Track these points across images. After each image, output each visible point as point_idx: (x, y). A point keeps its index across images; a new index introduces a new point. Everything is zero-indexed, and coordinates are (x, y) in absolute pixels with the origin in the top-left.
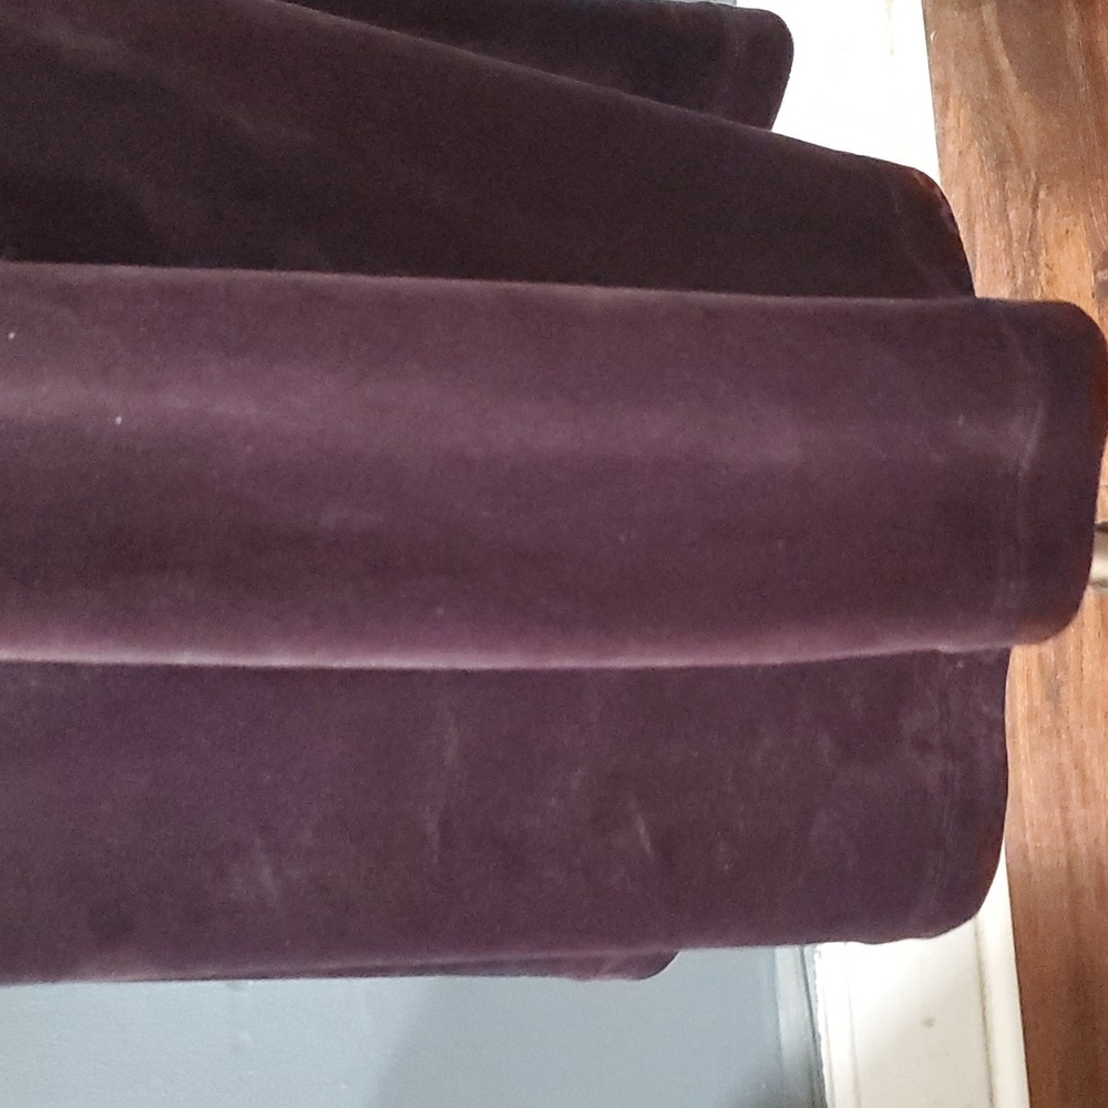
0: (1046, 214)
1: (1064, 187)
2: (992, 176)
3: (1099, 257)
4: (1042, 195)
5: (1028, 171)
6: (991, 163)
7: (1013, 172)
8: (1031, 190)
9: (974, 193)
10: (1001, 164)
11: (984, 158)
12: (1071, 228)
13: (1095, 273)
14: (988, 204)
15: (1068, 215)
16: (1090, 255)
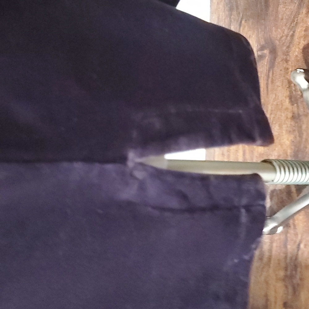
0: (243, 29)
1: (251, 21)
2: (227, 13)
3: (259, 47)
4: (243, 22)
5: (239, 13)
6: (227, 8)
7: (235, 13)
8: (240, 20)
9: (220, 17)
10: (231, 9)
11: (225, 6)
12: (251, 35)
13: (257, 52)
14: (225, 22)
15: (251, 31)
16: (256, 45)
